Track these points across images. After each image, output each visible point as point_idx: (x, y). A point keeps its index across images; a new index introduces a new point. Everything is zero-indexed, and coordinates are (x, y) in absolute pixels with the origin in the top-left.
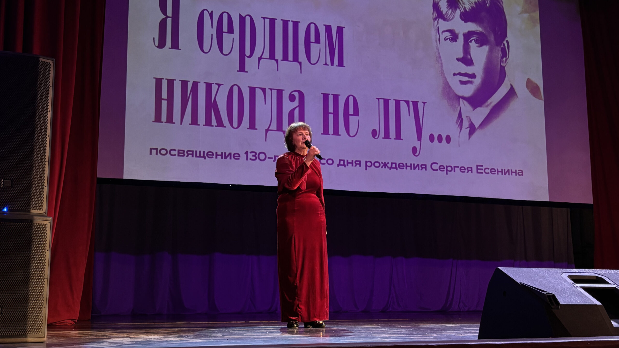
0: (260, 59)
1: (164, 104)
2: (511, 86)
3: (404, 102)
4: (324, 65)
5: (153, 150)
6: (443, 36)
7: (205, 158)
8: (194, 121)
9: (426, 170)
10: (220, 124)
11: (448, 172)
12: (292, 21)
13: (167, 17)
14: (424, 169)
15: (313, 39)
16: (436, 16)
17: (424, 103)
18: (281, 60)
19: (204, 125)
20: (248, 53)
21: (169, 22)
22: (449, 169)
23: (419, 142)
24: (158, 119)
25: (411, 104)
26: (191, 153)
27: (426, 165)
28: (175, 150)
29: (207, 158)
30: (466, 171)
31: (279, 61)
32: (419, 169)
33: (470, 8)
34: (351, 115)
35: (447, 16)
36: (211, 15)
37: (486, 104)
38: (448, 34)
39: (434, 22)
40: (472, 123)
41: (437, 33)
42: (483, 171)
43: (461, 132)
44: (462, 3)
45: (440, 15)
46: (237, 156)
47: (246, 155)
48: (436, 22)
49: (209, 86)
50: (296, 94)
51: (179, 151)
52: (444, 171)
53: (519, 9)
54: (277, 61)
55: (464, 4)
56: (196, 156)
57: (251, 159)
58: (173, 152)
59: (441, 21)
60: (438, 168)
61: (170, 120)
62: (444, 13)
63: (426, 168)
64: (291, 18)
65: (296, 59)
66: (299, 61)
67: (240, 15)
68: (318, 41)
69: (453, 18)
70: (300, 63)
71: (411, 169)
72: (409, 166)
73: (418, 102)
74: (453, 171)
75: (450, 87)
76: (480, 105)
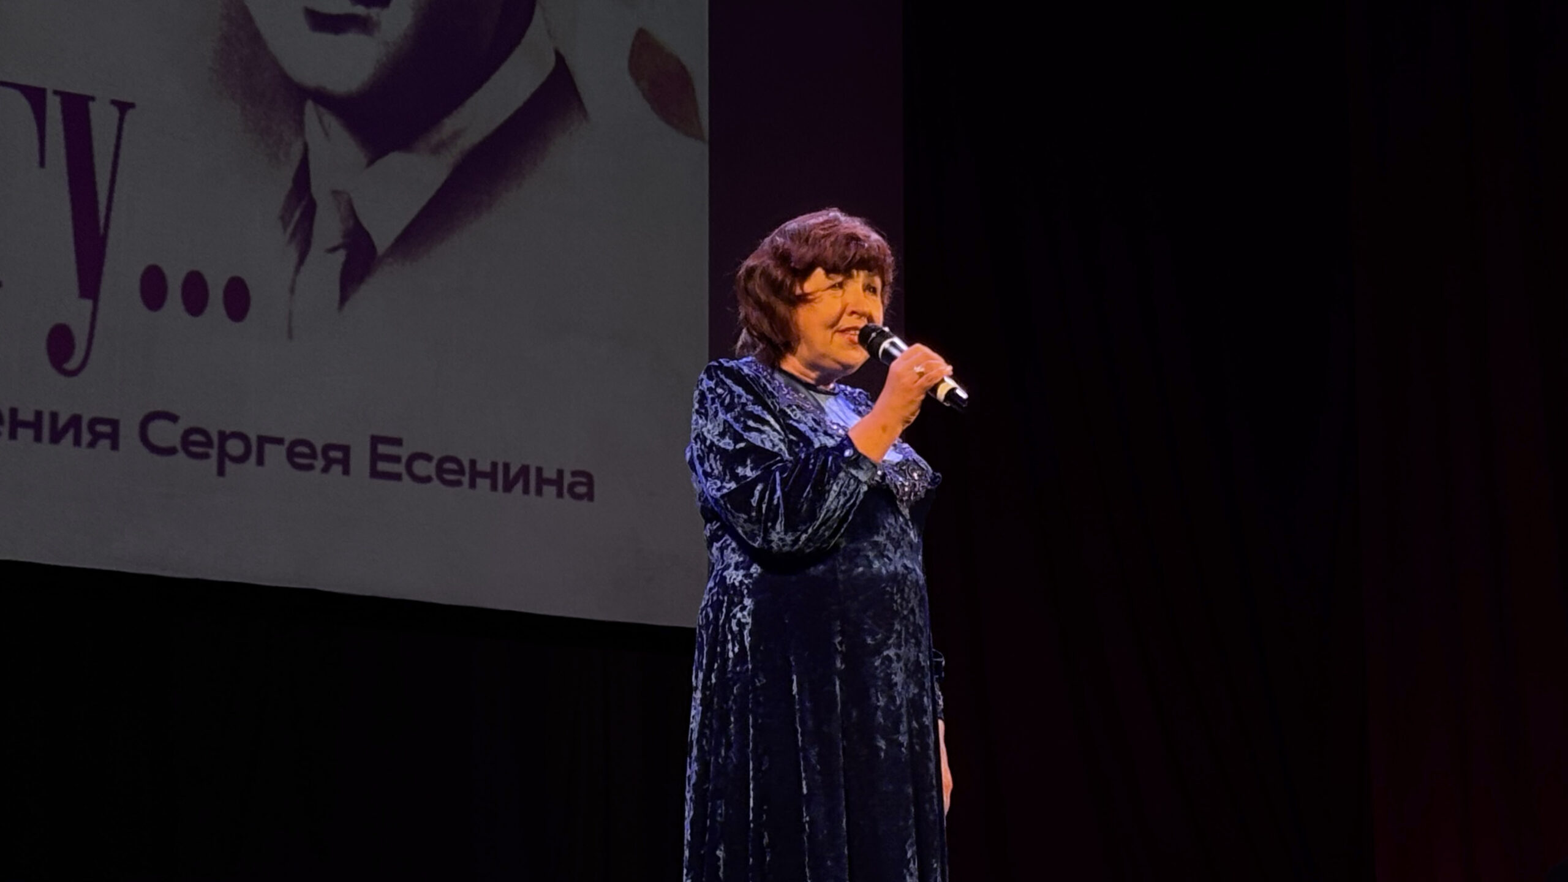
2: (560, 59)
3: (17, 94)
9: (115, 446)
11: (228, 464)
14: (105, 444)
17: (123, 107)
22: (235, 447)
23: (88, 304)
25: (54, 108)
27: (114, 423)
30: (320, 463)
32: (77, 442)
37: (435, 138)
40: (358, 225)
42: (400, 468)
43: (303, 269)
52: (206, 456)
60: (176, 442)
63: (114, 439)
71: (38, 438)
72: (26, 424)
73: (93, 99)
74: (253, 458)
75: (256, 38)
76: (405, 141)
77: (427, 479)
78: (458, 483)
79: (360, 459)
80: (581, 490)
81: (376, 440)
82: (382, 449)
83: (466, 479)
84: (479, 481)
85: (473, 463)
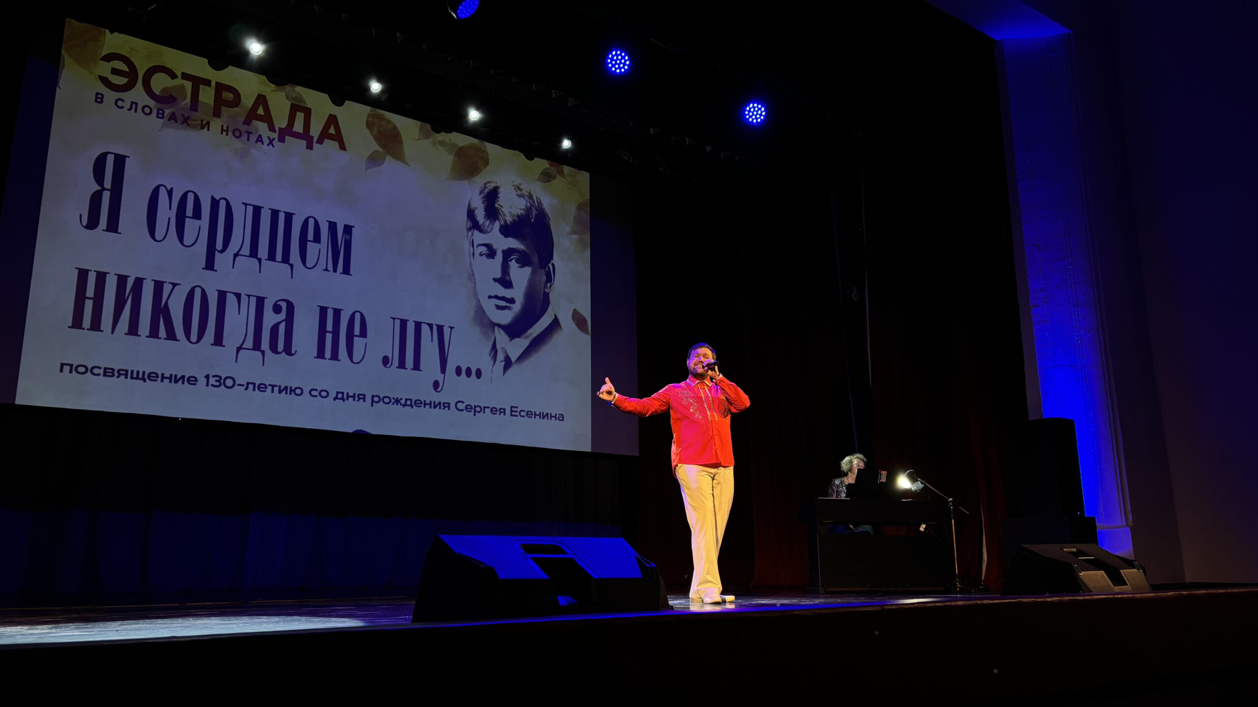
0: (236, 255)
1: (89, 305)
2: (556, 316)
3: (426, 325)
4: (324, 270)
5: (65, 367)
6: (478, 250)
7: (145, 381)
8: (133, 330)
9: (449, 409)
10: (171, 335)
11: (476, 413)
12: (284, 212)
13: (104, 189)
14: (447, 409)
15: (310, 236)
16: (470, 225)
17: (452, 328)
18: (266, 260)
19: (147, 337)
20: (219, 245)
21: (106, 196)
22: (478, 409)
23: (443, 375)
24: (77, 323)
25: (435, 328)
26: (124, 373)
27: (449, 404)
28: (100, 368)
29: (147, 380)
30: (498, 413)
31: (263, 261)
32: (440, 408)
33: (512, 221)
34: (357, 336)
35: (484, 228)
36: (170, 193)
37: (526, 335)
38: (484, 249)
39: (468, 232)
40: (507, 355)
41: (471, 247)
42: (517, 414)
43: (494, 367)
44: (502, 215)
45: (475, 225)
46: (192, 381)
47: (206, 380)
48: (470, 233)
49: (159, 286)
50: (284, 305)
51: (105, 369)
52: (471, 411)
53: (568, 229)
54: (260, 260)
55: (504, 215)
56: (132, 378)
57: (213, 385)
58: (96, 371)
59: (476, 232)
60: (464, 408)
61: (96, 326)
62: (481, 223)
63: (449, 407)
64: (283, 207)
65: (286, 259)
66: (291, 262)
67: (213, 198)
68: (317, 239)
69: (491, 231)
70: (292, 266)
71: (431, 407)
72: (428, 404)
73: (444, 326)
74: (482, 411)
75: (483, 311)
76: (519, 336)
77: (524, 416)
78: (531, 417)
79: (508, 412)
80: (561, 418)
81: (512, 407)
82: (513, 409)
83: (533, 416)
84: (536, 417)
85: (535, 412)
